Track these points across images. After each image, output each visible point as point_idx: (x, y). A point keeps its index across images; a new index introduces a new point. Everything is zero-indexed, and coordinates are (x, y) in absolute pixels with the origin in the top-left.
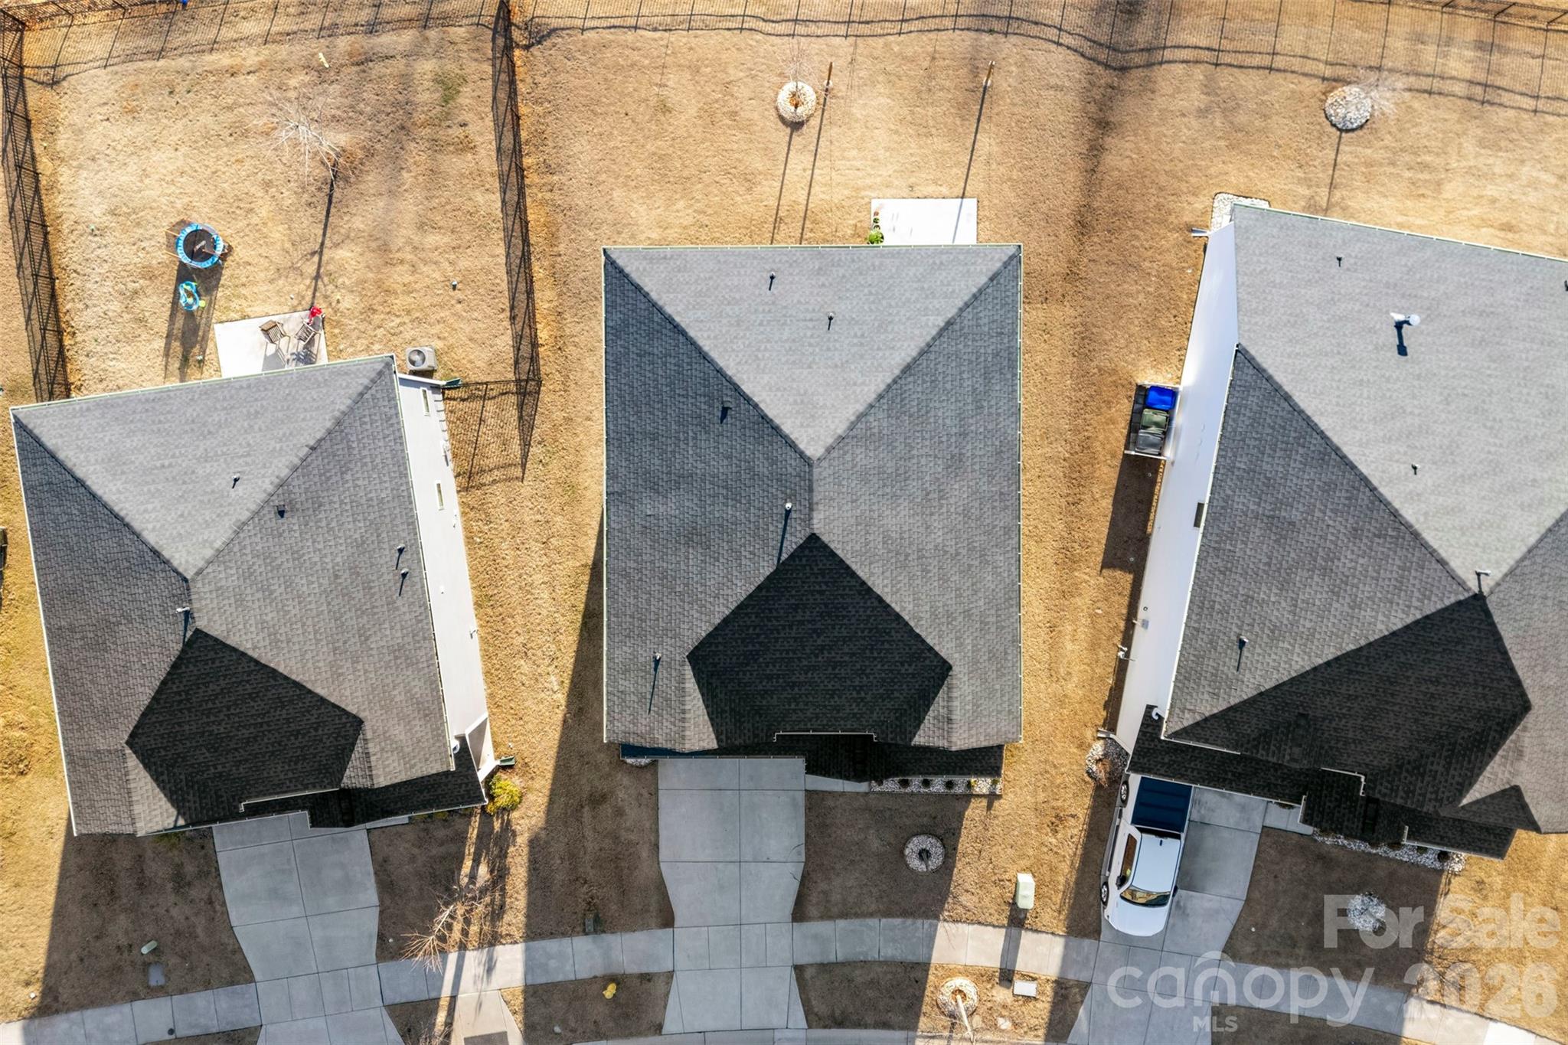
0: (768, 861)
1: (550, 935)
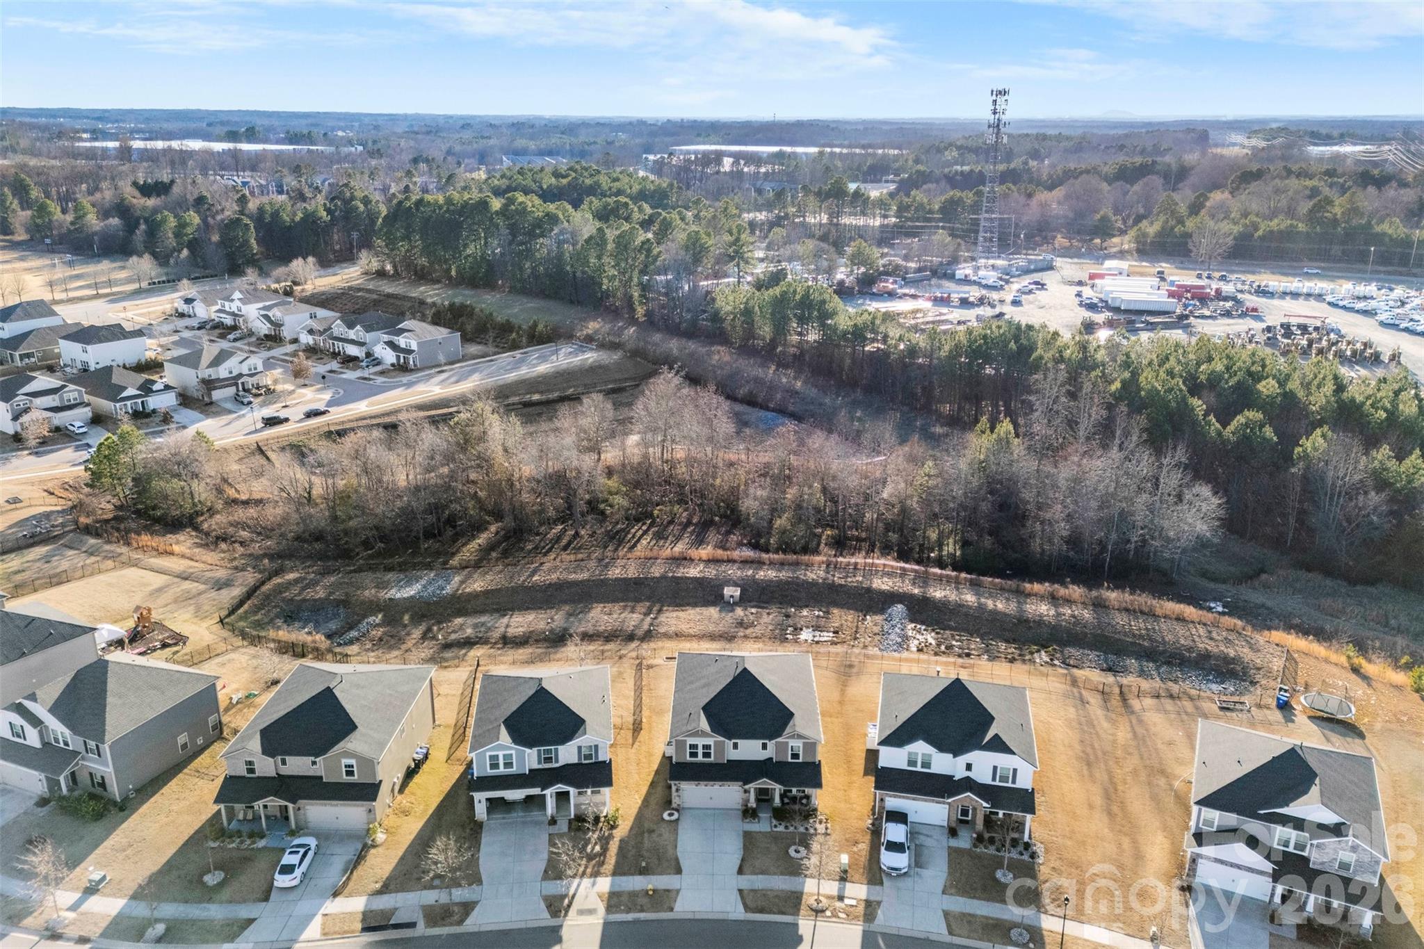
0: (726, 853)
1: (624, 874)
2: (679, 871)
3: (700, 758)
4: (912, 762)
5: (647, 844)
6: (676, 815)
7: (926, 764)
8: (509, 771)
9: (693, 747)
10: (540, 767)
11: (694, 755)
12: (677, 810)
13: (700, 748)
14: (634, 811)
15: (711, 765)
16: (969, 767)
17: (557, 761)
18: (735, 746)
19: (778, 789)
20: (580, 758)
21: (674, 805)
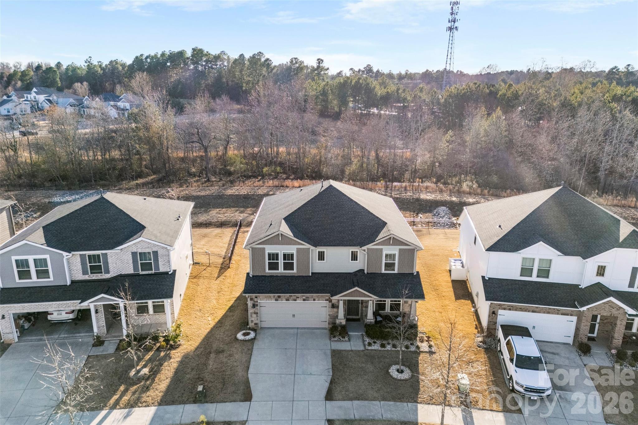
0: (311, 374)
1: (173, 402)
2: (247, 397)
3: (281, 270)
4: (526, 271)
5: (212, 364)
6: (252, 335)
7: (544, 272)
8: (43, 282)
9: (273, 257)
10: (86, 277)
11: (274, 266)
12: (254, 330)
13: (281, 257)
14: (204, 331)
15: (292, 277)
16: (601, 271)
17: (107, 272)
18: (321, 256)
19: (372, 300)
20: (135, 267)
21: (251, 325)
